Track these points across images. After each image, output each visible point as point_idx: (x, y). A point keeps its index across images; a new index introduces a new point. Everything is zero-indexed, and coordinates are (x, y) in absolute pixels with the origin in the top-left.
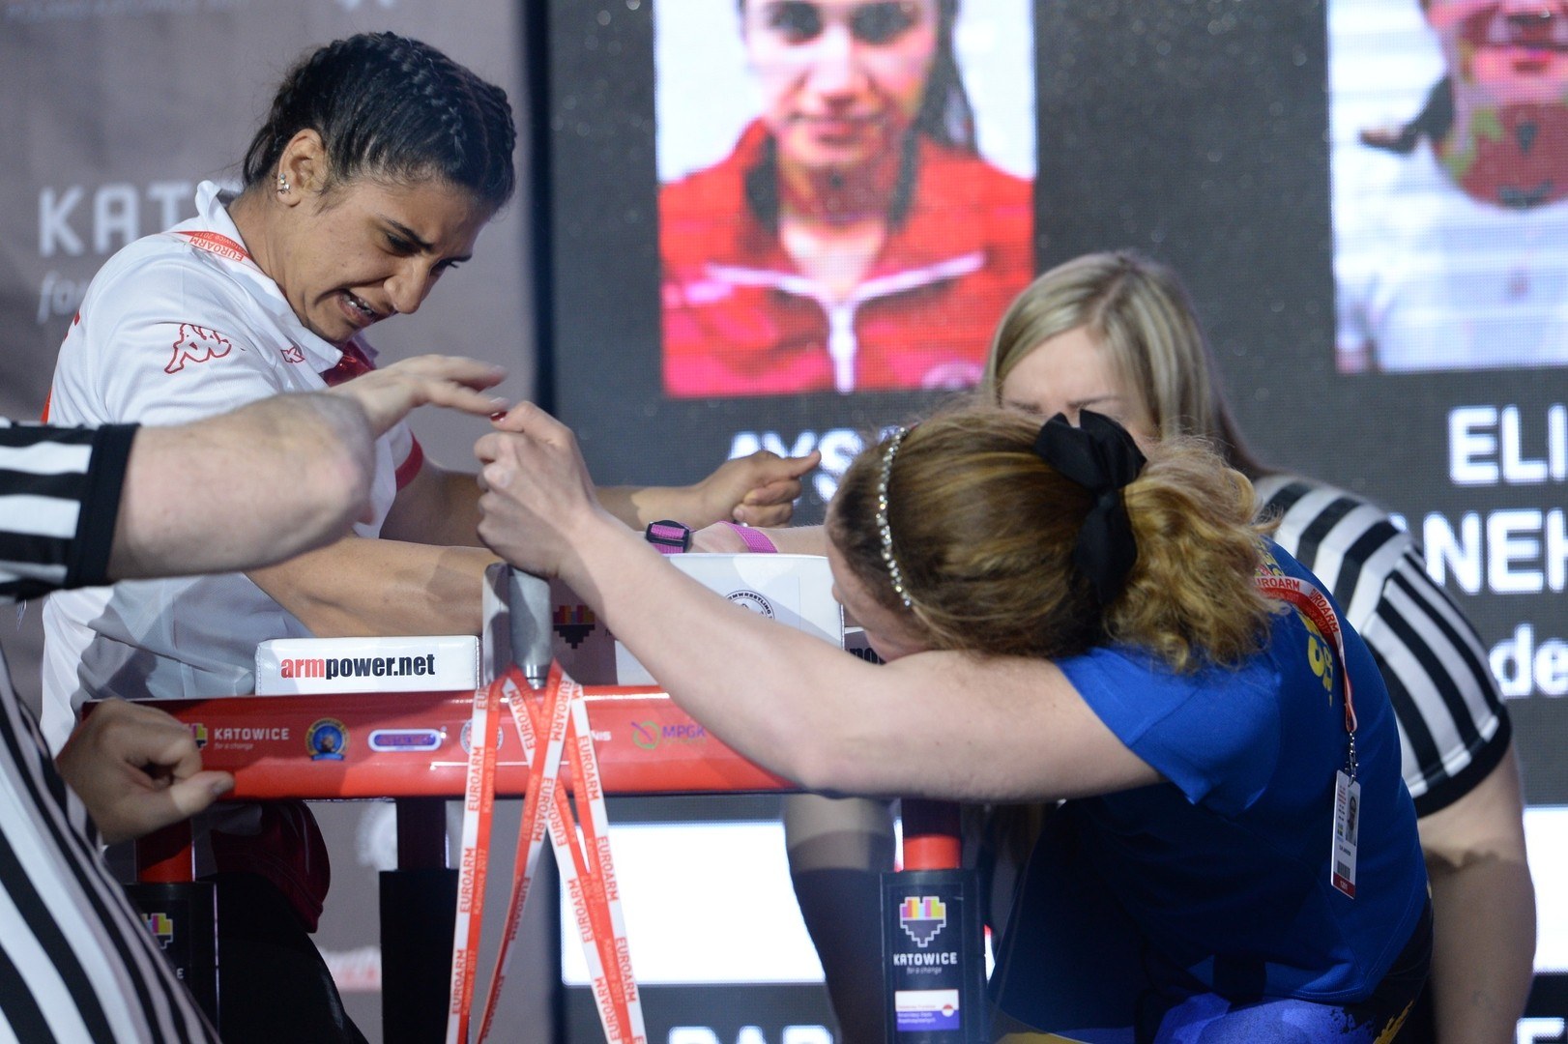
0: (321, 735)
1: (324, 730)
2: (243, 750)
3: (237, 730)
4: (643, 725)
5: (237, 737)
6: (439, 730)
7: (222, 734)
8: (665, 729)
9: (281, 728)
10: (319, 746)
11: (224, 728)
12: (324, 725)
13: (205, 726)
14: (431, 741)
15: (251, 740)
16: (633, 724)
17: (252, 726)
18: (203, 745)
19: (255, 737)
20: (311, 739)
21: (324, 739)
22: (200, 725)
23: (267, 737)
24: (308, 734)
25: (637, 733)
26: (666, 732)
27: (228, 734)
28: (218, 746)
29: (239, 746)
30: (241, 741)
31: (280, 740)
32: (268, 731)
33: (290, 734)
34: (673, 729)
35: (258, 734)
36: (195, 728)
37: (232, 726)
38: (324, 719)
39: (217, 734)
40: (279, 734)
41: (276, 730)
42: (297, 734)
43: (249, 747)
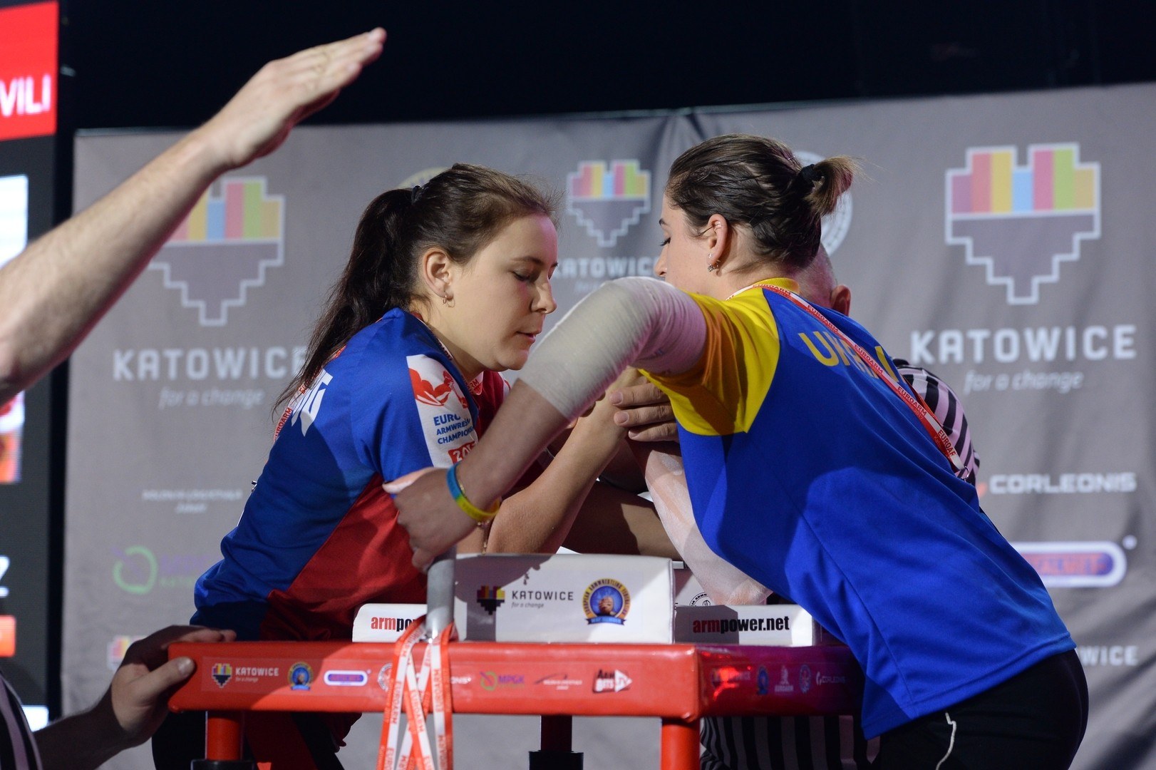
0: (297, 674)
1: (298, 670)
2: (251, 682)
3: (249, 669)
4: (488, 674)
5: (249, 673)
6: (366, 672)
7: (240, 671)
8: (500, 677)
9: (274, 668)
10: (296, 681)
11: (242, 667)
12: (297, 667)
13: (231, 666)
14: (360, 678)
15: (257, 676)
16: (483, 674)
17: (258, 666)
18: (229, 678)
19: (259, 674)
20: (292, 675)
21: (299, 676)
22: (228, 666)
23: (266, 674)
24: (289, 673)
25: (483, 679)
26: (501, 679)
27: (244, 671)
28: (238, 679)
29: (250, 680)
30: (251, 676)
31: (273, 677)
32: (266, 670)
33: (279, 672)
34: (505, 677)
35: (261, 672)
36: (225, 667)
37: (246, 666)
38: (299, 663)
39: (237, 671)
40: (273, 672)
41: (271, 669)
42: (283, 672)
43: (255, 680)
